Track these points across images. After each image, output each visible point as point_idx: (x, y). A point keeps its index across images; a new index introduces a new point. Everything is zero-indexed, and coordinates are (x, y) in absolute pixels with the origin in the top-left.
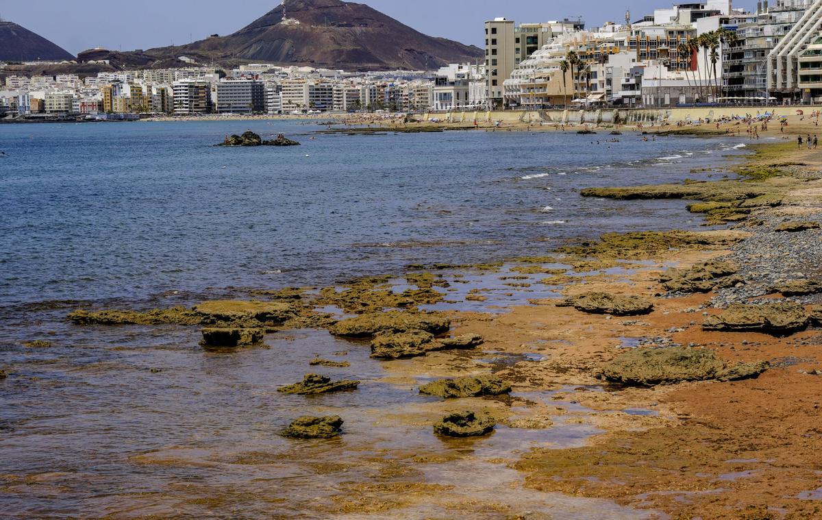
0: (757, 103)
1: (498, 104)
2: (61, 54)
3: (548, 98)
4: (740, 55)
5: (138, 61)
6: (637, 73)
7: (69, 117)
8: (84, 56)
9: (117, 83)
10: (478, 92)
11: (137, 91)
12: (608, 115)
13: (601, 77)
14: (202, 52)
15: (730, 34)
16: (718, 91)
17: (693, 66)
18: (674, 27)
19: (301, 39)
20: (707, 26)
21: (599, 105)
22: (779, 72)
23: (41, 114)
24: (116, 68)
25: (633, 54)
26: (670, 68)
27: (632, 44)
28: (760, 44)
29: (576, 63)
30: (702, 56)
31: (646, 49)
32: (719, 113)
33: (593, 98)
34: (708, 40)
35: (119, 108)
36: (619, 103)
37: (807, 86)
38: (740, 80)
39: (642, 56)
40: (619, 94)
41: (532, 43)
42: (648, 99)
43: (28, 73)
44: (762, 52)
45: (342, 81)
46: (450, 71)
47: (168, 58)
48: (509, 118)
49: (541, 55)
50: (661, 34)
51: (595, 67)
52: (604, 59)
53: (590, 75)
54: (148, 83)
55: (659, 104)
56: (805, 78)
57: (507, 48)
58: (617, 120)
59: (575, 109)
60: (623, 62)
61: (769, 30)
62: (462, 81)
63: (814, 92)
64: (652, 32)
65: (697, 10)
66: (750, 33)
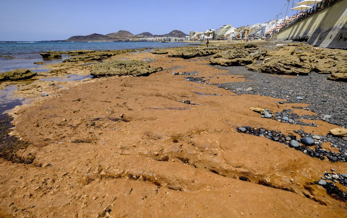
0: (215, 40)
1: (191, 40)
2: (152, 35)
3: (195, 39)
4: (214, 35)
6: (204, 37)
7: (153, 41)
8: (155, 36)
9: (157, 38)
10: (189, 39)
11: (159, 39)
12: (201, 41)
14: (165, 35)
15: (213, 33)
16: (212, 39)
17: (210, 36)
18: (208, 32)
19: (174, 34)
20: (211, 32)
21: (200, 40)
22: (218, 37)
23: (150, 41)
24: (157, 37)
25: (204, 35)
26: (207, 36)
27: (204, 34)
28: (216, 34)
29: (198, 35)
30: (211, 35)
31: (205, 34)
32: (212, 41)
33: (199, 39)
34: (211, 33)
35: (157, 41)
38: (214, 38)
39: (205, 35)
40: (202, 39)
41: (194, 34)
42: (205, 40)
43: (149, 37)
44: (216, 35)
45: (177, 38)
46: (186, 37)
47: (162, 36)
48: (191, 41)
50: (207, 33)
51: (200, 36)
52: (201, 35)
53: (199, 37)
54: (160, 38)
56: (220, 38)
57: (192, 34)
58: (202, 42)
59: (198, 40)
60: (203, 36)
61: (217, 32)
62: (188, 38)
63: (221, 39)
64: (206, 33)
65: (210, 30)
66: (215, 32)
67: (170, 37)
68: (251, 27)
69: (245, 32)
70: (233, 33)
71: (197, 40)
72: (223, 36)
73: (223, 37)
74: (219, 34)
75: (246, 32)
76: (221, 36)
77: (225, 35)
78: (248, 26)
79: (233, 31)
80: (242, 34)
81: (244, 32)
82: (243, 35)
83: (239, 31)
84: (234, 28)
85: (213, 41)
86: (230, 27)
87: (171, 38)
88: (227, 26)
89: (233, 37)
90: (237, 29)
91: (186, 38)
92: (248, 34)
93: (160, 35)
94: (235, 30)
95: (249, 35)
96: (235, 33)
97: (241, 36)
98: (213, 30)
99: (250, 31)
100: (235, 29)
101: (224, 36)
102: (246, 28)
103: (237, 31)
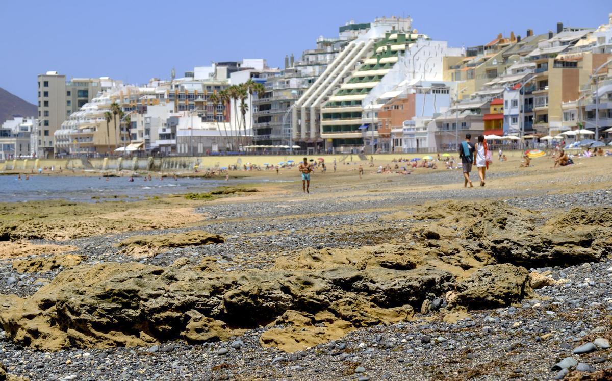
0: (283, 152)
1: (50, 153)
3: (95, 148)
4: (267, 107)
6: (173, 123)
10: (34, 144)
12: (144, 163)
13: (140, 127)
15: (260, 87)
16: (248, 141)
17: (227, 119)
18: (212, 82)
20: (240, 79)
21: (139, 153)
22: (303, 122)
25: (171, 106)
26: (205, 119)
27: (173, 97)
28: (286, 96)
29: (118, 112)
30: (235, 106)
31: (183, 101)
32: (247, 161)
33: (132, 147)
34: (238, 92)
36: (155, 152)
37: (330, 136)
38: (268, 131)
39: (181, 108)
40: (156, 143)
41: (83, 97)
42: (182, 148)
44: (288, 103)
49: (90, 108)
50: (199, 88)
51: (136, 118)
52: (143, 110)
53: (131, 125)
55: (194, 152)
56: (328, 129)
57: (58, 99)
58: (152, 167)
59: (115, 156)
60: (160, 113)
61: (294, 82)
62: (25, 133)
63: (336, 142)
64: (190, 86)
65: (233, 67)
66: (277, 85)
68: (592, 39)
69: (544, 83)
70: (440, 89)
71: (107, 151)
72: (347, 115)
73: (356, 128)
74: (312, 98)
75: (555, 75)
76: (328, 116)
77: (370, 104)
78: (560, 28)
79: (438, 75)
80: (515, 95)
81: (534, 79)
82: (529, 102)
83: (492, 73)
84: (444, 44)
85: (262, 161)
86: (402, 39)
88: (375, 33)
89: (440, 124)
90: (471, 53)
91: (6, 134)
92: (570, 91)
94: (453, 66)
95: (588, 103)
96: (456, 87)
97: (516, 111)
98: (258, 65)
99: (586, 68)
100: (447, 59)
101: (358, 115)
102: (544, 47)
103: (472, 75)
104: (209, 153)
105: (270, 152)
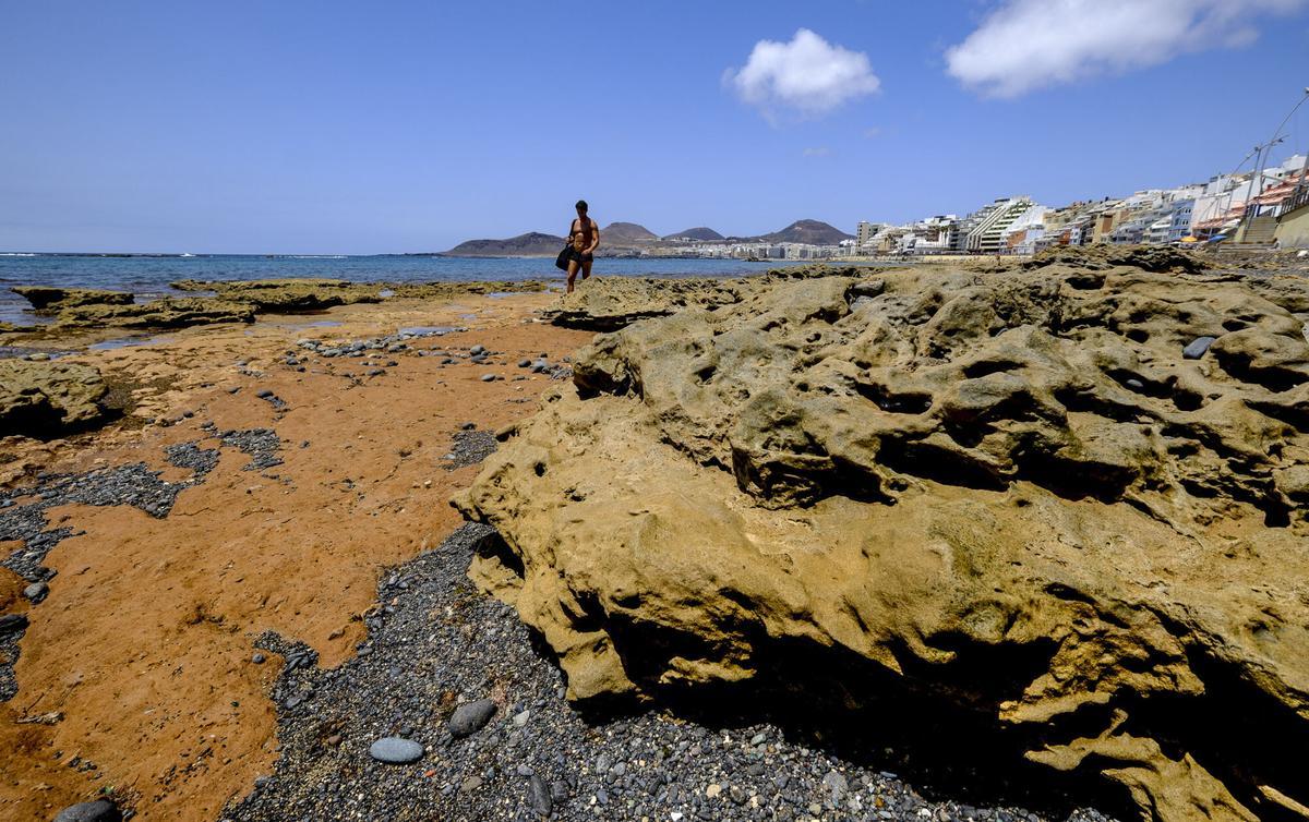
0: (961, 254)
1: (859, 253)
2: (721, 238)
3: (878, 252)
4: (957, 235)
5: (746, 241)
6: (914, 242)
7: (719, 258)
8: (728, 239)
9: (735, 248)
10: (853, 250)
11: (742, 250)
12: (899, 258)
13: (900, 244)
14: (766, 238)
15: (954, 227)
16: (945, 249)
17: (937, 240)
18: (932, 225)
19: (801, 234)
20: (945, 223)
21: (898, 254)
22: (972, 242)
23: (711, 257)
24: (738, 242)
25: (914, 235)
26: (928, 240)
27: (914, 231)
28: (966, 231)
29: (891, 237)
30: (941, 235)
31: (919, 233)
32: (945, 258)
33: (895, 252)
34: (944, 229)
35: (736, 256)
36: (905, 254)
37: (984, 247)
38: (955, 245)
39: (917, 235)
40: (905, 250)
41: (876, 231)
42: (917, 252)
43: (710, 244)
44: (966, 234)
45: (811, 248)
46: (845, 243)
47: (756, 240)
48: (863, 258)
49: (878, 236)
50: (926, 227)
51: (897, 239)
52: (902, 237)
53: (896, 243)
54: (747, 248)
55: (921, 254)
56: (983, 245)
57: (865, 232)
58: (903, 259)
59: (888, 255)
60: (909, 238)
61: (970, 225)
62: (849, 246)
63: (986, 250)
64: (922, 227)
65: (942, 219)
66: (962, 226)
67: (785, 244)
68: (1123, 204)
69: (1093, 225)
70: (1040, 227)
71: (884, 253)
72: (993, 239)
73: (996, 244)
74: (978, 231)
75: (1100, 222)
76: (984, 239)
77: (1004, 234)
78: (1107, 199)
79: (1040, 221)
80: (1078, 230)
81: (1088, 223)
82: (1084, 234)
83: (1067, 220)
84: (1045, 208)
85: (951, 258)
86: (1025, 205)
87: (786, 249)
88: (1012, 203)
89: (1038, 243)
90: (1058, 211)
91: (841, 246)
92: (1106, 228)
93: (749, 236)
94: (1048, 217)
95: (1114, 234)
96: (1048, 227)
97: (1077, 237)
98: (953, 217)
99: (1117, 218)
100: (1046, 214)
101: (998, 239)
102: (1097, 208)
103: (1057, 221)
104: (928, 254)
105: (954, 254)
